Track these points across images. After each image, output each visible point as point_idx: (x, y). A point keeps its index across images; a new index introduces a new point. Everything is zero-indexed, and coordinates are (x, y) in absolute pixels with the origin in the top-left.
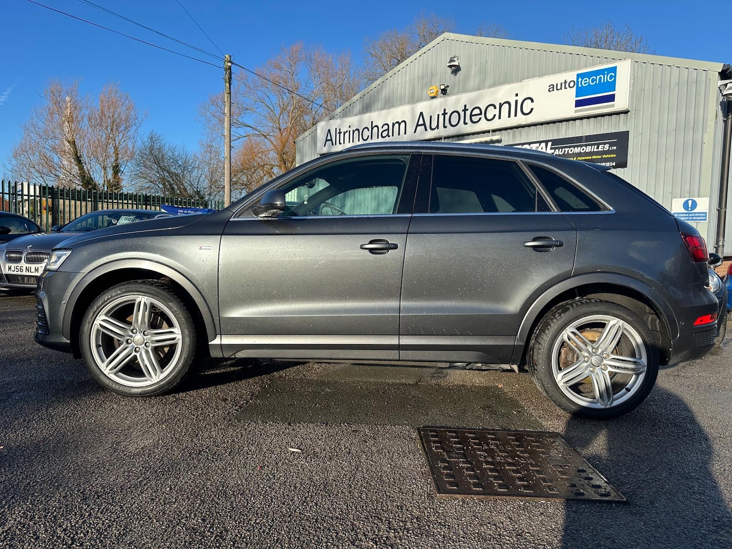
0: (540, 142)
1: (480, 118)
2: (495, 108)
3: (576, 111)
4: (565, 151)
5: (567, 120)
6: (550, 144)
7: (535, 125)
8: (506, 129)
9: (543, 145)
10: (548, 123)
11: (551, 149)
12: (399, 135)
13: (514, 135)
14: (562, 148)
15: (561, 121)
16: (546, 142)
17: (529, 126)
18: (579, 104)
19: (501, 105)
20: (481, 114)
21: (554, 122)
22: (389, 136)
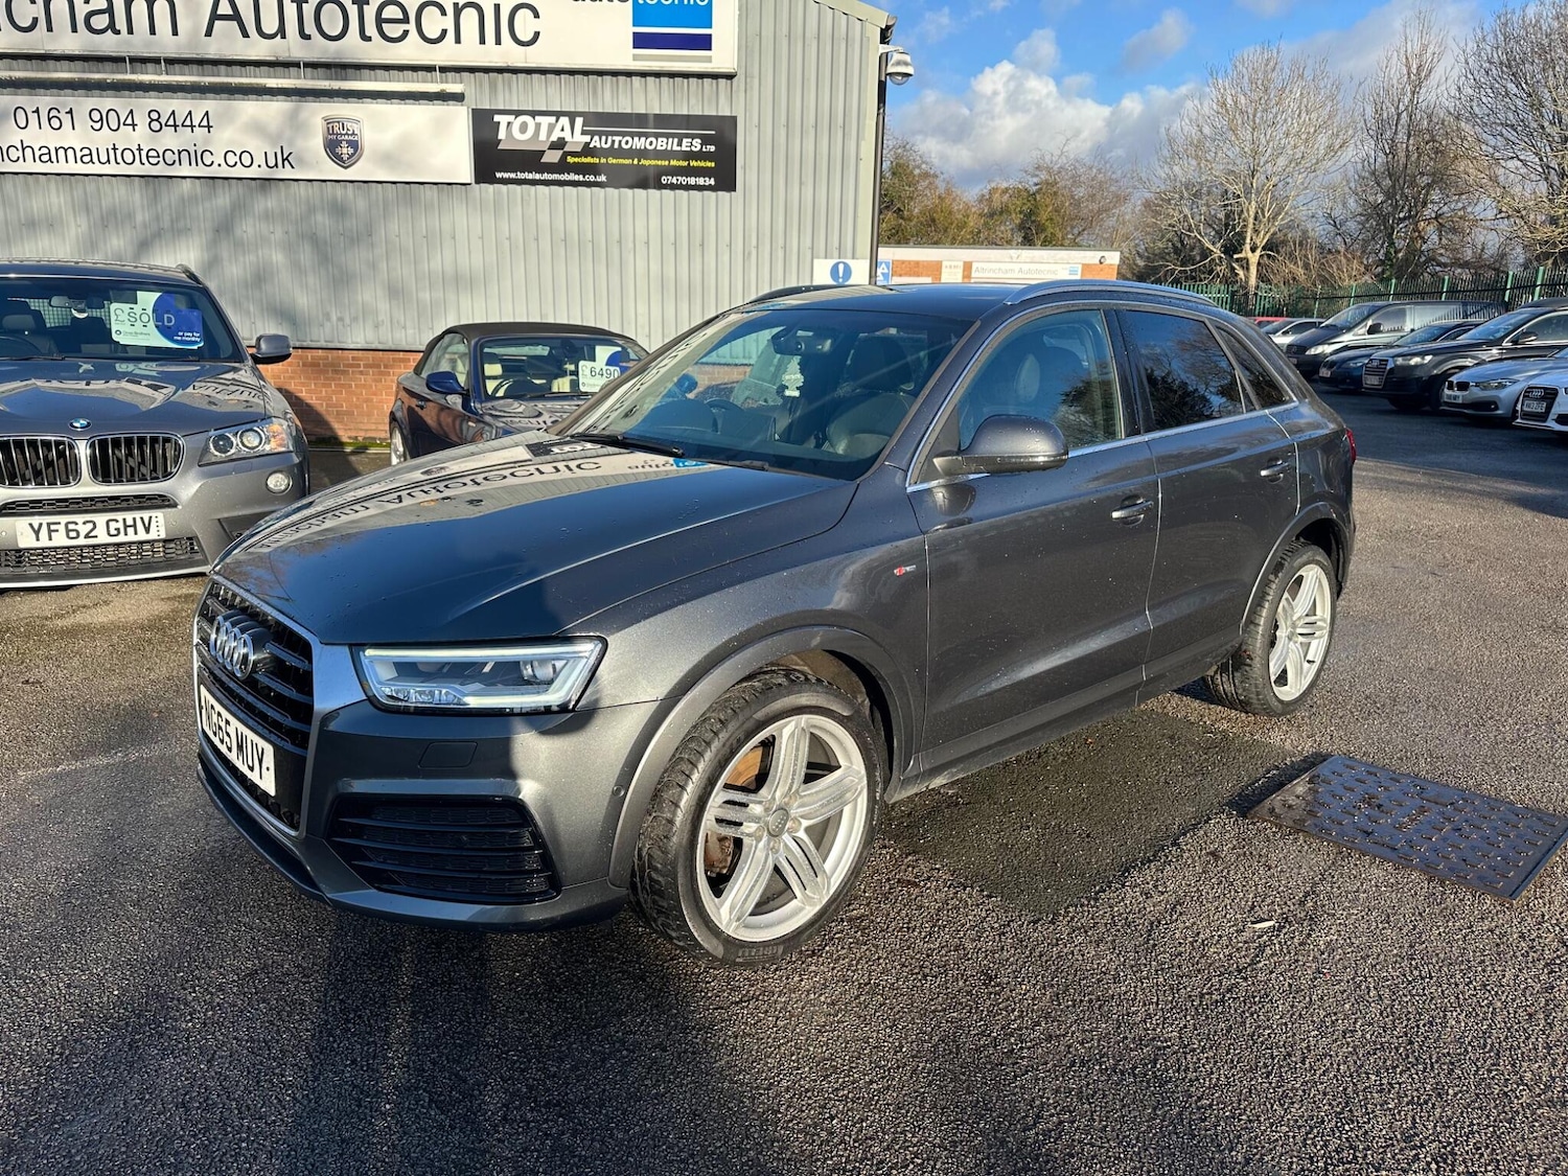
0: (558, 115)
1: (406, 33)
2: (444, 13)
3: (636, 57)
4: (613, 141)
5: (615, 73)
6: (579, 121)
7: (543, 72)
8: (472, 70)
9: (564, 121)
10: (572, 72)
11: (584, 133)
12: (153, 31)
13: (493, 86)
14: (607, 134)
15: (600, 73)
16: (572, 116)
17: (529, 71)
18: (641, 41)
19: (458, 11)
20: (406, 20)
21: (586, 73)
22: (118, 32)
